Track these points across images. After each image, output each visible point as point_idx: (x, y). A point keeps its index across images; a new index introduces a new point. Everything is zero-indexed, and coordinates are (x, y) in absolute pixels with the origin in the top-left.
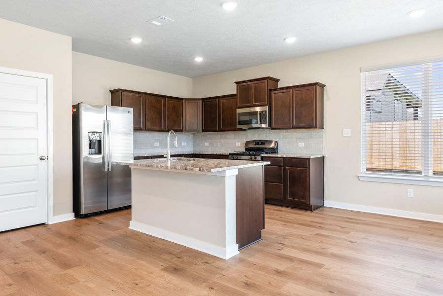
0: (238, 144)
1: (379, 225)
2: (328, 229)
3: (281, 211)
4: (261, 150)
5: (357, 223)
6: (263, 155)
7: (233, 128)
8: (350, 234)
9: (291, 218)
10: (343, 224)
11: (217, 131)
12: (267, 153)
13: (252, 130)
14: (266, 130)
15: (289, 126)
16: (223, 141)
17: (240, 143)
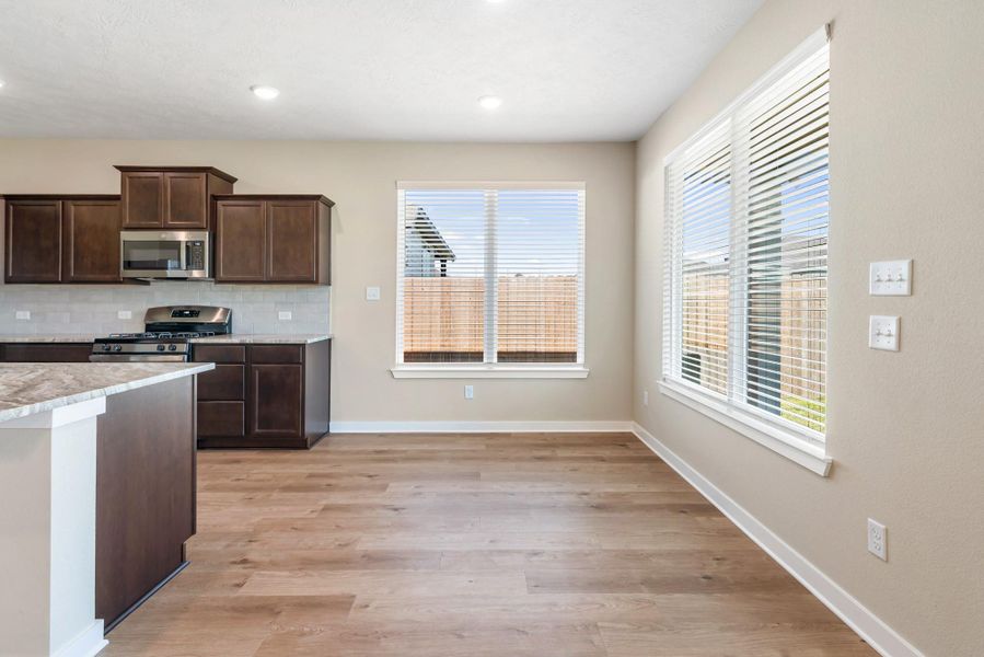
0: (125, 315)
1: (430, 457)
2: (345, 489)
3: (238, 461)
4: (189, 328)
5: (394, 460)
6: (193, 341)
7: (108, 277)
8: (388, 490)
9: (262, 476)
10: (373, 468)
11: (57, 283)
12: (205, 335)
13: (165, 284)
14: (203, 284)
15: (259, 277)
17: (129, 313)
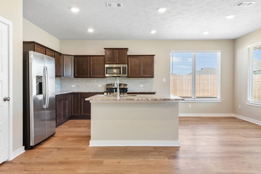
11: (88, 78)
16: (87, 84)
17: (101, 85)
